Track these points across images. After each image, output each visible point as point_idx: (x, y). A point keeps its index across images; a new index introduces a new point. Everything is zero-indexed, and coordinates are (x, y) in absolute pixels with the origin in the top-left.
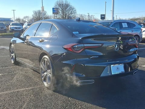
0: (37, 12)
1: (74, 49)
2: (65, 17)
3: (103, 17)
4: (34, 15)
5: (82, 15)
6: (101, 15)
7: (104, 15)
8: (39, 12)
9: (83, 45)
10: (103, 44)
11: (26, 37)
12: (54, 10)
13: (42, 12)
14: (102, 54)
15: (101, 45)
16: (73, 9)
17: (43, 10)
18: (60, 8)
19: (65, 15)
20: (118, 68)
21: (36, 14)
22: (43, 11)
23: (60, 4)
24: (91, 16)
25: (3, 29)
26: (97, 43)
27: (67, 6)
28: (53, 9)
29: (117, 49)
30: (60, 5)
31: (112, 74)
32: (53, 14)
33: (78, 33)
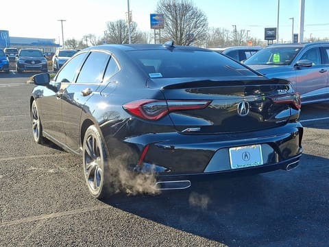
0: (115, 24)
1: (145, 111)
2: (182, 34)
3: (271, 34)
4: (108, 32)
5: (218, 29)
6: (266, 30)
7: (274, 29)
8: (121, 26)
9: (164, 104)
10: (210, 101)
11: (60, 84)
12: (155, 20)
13: (127, 24)
14: (209, 123)
15: (205, 103)
16: (200, 15)
17: (130, 20)
18: (168, 14)
19: (181, 30)
20: (246, 155)
21: (114, 30)
22: (129, 22)
23: (169, 5)
24: (241, 31)
25: (40, 65)
26: (198, 99)
27: (186, 8)
28: (152, 16)
29: (243, 113)
30: (168, 7)
31: (233, 168)
32: (151, 28)
33: (160, 75)
